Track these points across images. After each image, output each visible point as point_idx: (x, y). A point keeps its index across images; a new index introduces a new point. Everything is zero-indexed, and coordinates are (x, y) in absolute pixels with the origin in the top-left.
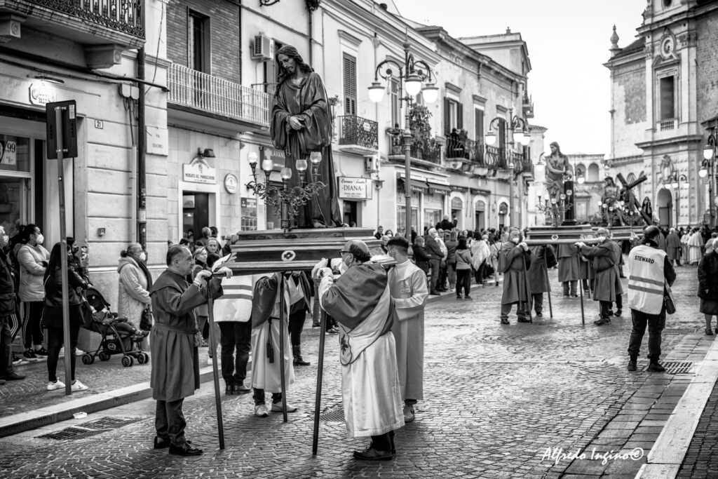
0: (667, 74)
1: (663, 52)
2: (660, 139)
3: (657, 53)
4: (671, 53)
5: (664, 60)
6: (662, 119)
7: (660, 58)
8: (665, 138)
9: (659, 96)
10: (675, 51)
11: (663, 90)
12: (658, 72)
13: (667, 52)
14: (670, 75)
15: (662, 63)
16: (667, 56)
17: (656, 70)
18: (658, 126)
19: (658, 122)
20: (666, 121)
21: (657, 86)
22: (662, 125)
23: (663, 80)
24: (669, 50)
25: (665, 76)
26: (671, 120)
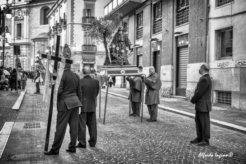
0: (19, 23)
1: (18, 16)
2: (16, 43)
3: (16, 16)
4: (20, 16)
5: (18, 18)
6: (17, 36)
7: (17, 17)
8: (18, 42)
9: (16, 29)
10: (22, 16)
11: (17, 27)
12: (16, 22)
13: (19, 15)
14: (20, 23)
15: (17, 19)
16: (19, 17)
17: (15, 21)
18: (16, 39)
19: (16, 37)
20: (18, 37)
21: (15, 26)
22: (17, 38)
23: (18, 24)
24: (20, 15)
25: (18, 23)
26: (20, 37)
